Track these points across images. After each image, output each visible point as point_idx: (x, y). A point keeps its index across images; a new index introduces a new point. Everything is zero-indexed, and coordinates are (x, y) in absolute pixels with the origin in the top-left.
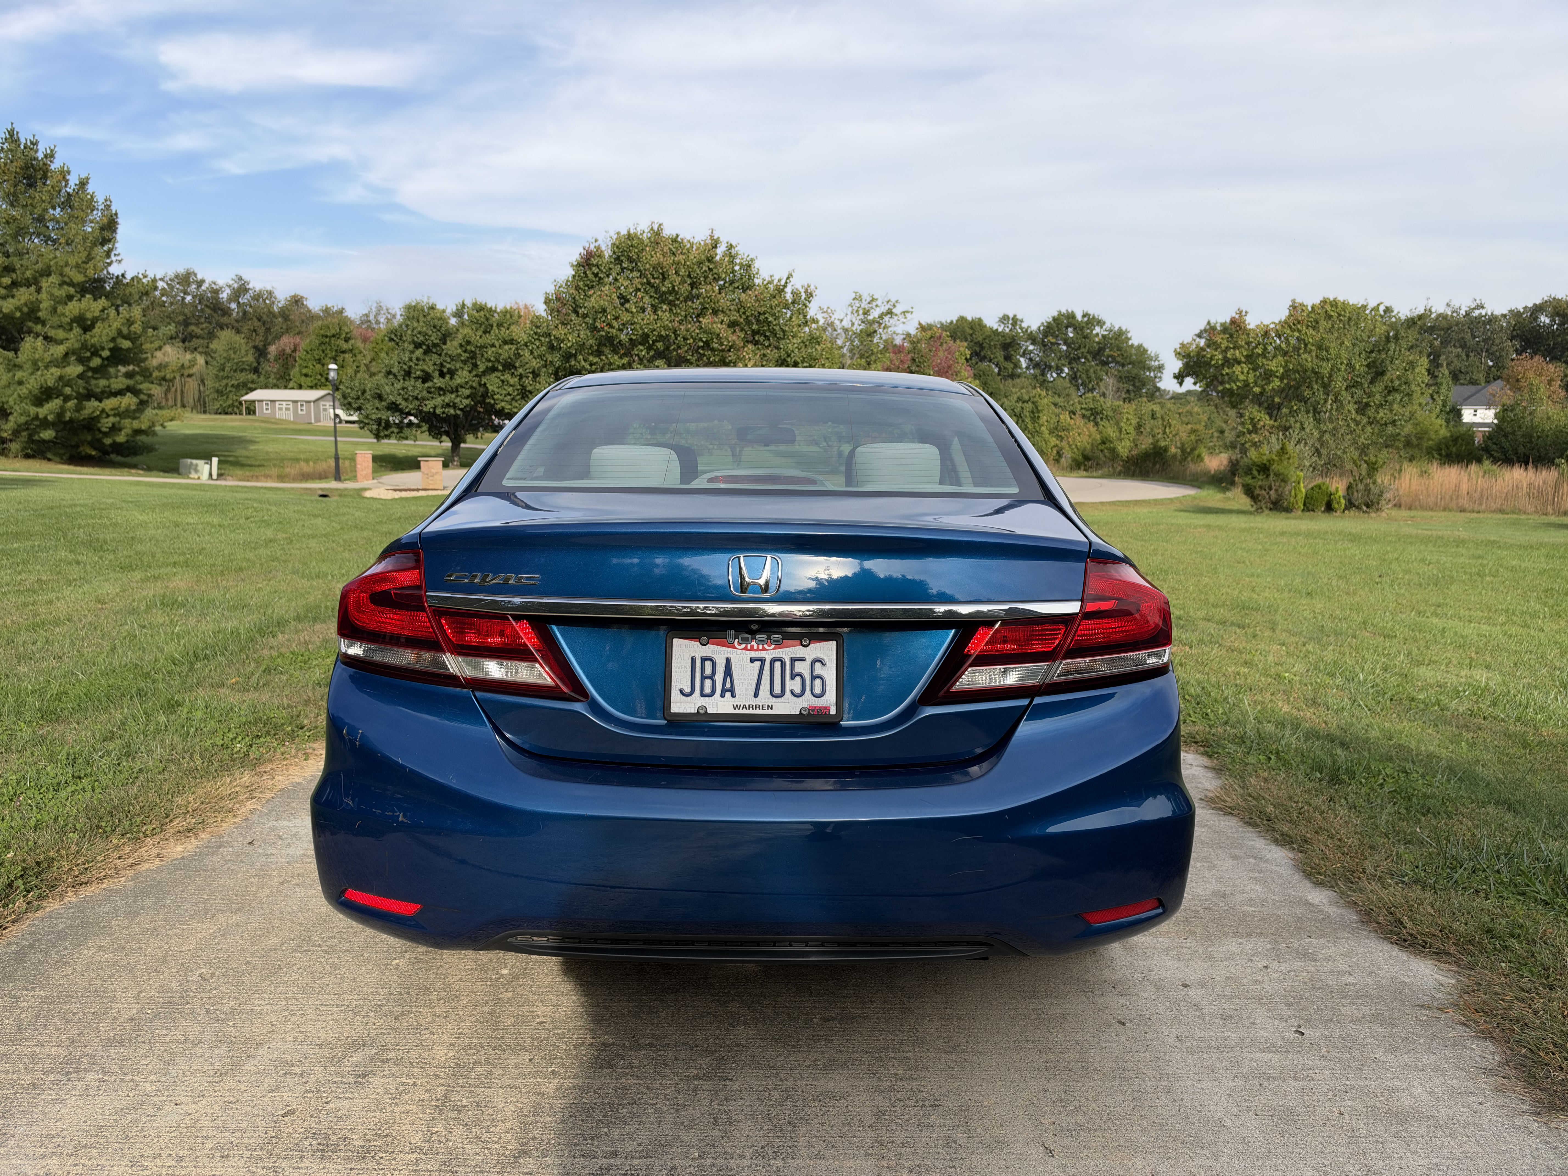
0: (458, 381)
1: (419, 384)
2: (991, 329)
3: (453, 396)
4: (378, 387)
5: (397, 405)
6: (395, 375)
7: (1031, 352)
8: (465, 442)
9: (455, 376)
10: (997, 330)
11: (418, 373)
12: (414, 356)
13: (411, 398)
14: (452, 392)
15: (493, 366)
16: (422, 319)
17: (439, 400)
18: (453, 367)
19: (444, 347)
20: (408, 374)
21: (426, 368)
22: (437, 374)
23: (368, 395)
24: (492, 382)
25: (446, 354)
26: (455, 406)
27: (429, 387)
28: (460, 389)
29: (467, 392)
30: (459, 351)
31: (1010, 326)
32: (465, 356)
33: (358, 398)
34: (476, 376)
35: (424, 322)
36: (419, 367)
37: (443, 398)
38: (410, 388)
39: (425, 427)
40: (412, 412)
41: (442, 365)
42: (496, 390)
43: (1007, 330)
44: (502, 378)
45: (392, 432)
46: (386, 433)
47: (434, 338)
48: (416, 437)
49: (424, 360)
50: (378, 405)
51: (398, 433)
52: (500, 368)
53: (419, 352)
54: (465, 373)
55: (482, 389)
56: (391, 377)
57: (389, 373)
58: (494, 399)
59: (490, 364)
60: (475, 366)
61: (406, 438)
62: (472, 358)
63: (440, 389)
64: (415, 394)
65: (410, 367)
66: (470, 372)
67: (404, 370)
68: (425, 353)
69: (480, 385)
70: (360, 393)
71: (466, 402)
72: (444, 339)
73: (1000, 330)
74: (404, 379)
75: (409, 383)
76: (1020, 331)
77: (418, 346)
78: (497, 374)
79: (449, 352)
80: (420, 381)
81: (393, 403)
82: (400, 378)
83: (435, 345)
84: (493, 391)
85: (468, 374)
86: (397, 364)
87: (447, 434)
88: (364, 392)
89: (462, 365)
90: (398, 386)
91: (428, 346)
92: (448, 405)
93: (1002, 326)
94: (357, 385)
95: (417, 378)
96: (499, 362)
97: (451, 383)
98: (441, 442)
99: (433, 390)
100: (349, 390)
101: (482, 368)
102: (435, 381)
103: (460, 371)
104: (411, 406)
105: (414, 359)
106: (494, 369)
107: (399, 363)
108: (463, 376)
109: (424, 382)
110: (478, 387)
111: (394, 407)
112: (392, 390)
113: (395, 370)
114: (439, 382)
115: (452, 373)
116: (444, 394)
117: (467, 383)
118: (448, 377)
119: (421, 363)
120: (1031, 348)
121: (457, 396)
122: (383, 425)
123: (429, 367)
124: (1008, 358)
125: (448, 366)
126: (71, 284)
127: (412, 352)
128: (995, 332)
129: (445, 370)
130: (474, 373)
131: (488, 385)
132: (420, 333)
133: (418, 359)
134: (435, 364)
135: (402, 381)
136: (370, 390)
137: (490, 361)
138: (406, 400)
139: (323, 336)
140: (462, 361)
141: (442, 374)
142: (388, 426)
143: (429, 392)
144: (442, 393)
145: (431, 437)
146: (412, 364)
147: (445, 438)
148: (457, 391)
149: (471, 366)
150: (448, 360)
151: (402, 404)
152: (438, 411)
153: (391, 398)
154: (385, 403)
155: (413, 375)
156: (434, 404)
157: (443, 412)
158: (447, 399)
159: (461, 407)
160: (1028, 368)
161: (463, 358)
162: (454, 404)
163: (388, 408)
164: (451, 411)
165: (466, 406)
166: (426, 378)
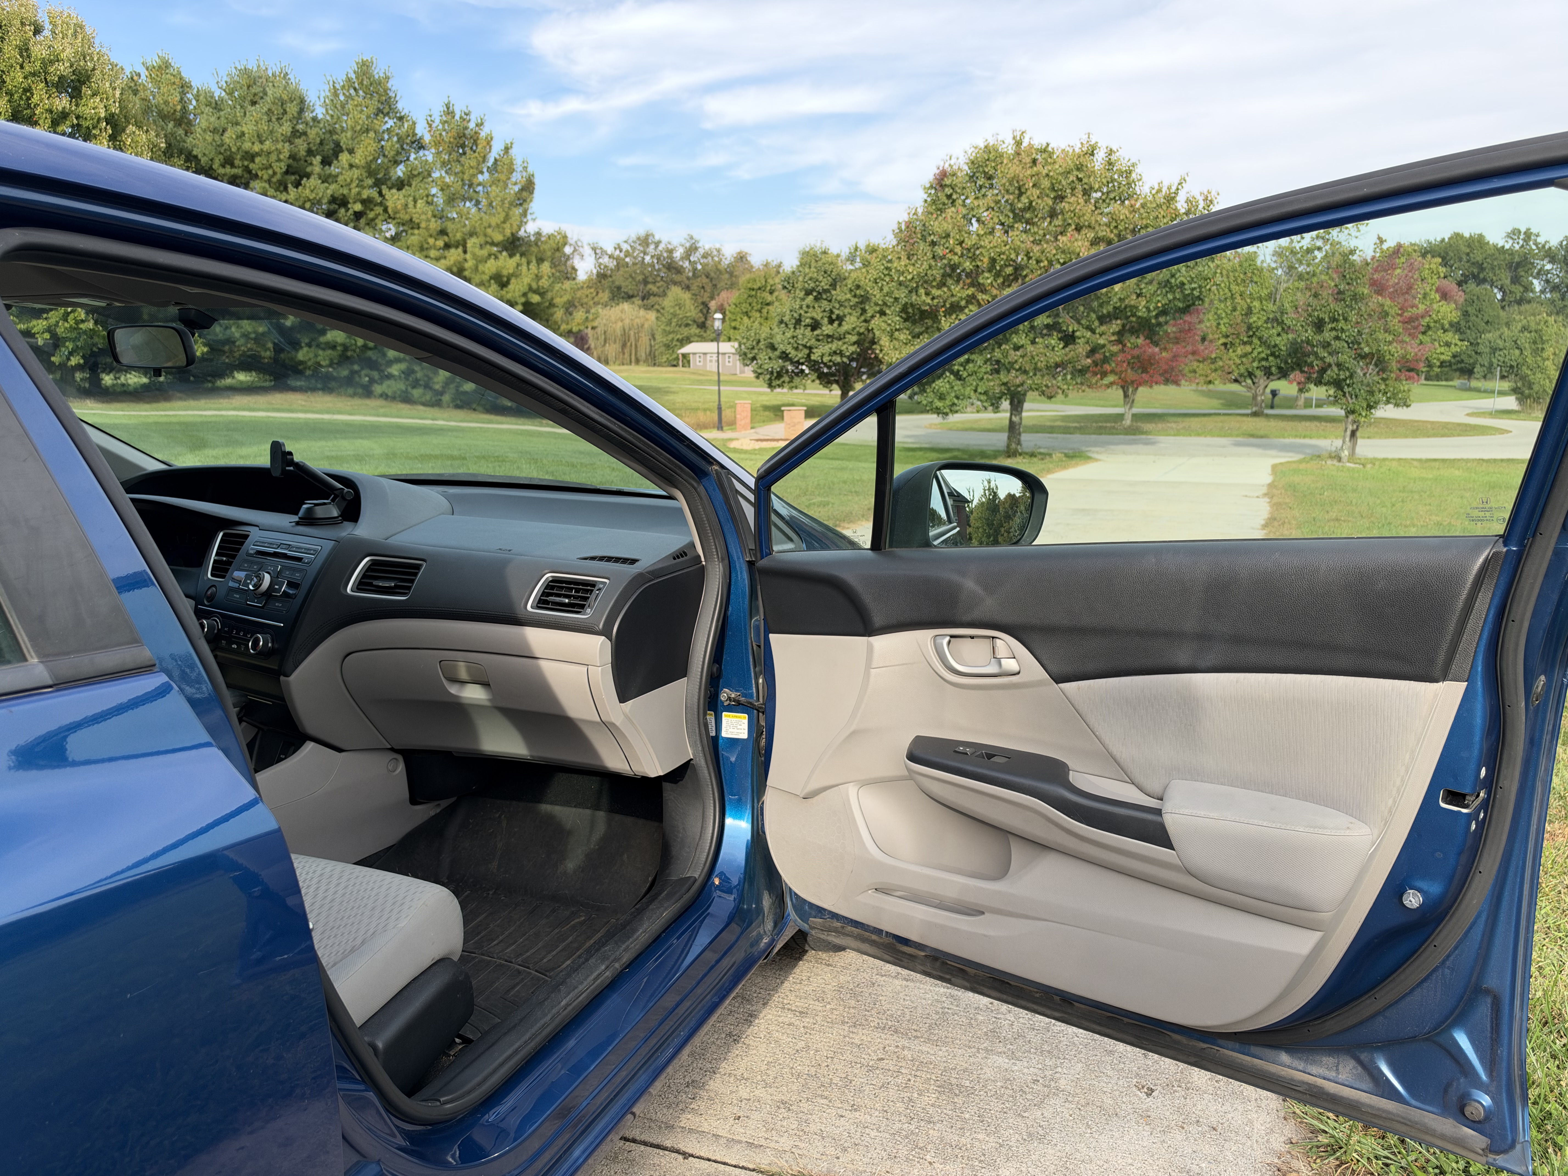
0: (845, 327)
1: (808, 332)
2: (1495, 246)
3: (840, 343)
4: (772, 336)
5: (787, 355)
6: (787, 325)
7: (1548, 272)
8: (853, 390)
9: (844, 323)
10: (1503, 247)
11: (808, 321)
12: (804, 303)
13: (800, 347)
14: (840, 339)
16: (814, 264)
17: (827, 348)
18: (841, 314)
19: (833, 292)
20: (798, 321)
21: (815, 315)
22: (826, 320)
23: (762, 345)
25: (836, 300)
26: (841, 354)
27: (818, 335)
28: (847, 336)
29: (854, 338)
30: (849, 296)
31: (1521, 242)
32: (854, 301)
33: (753, 348)
34: (865, 321)
35: (816, 267)
36: (809, 315)
37: (830, 345)
38: (800, 336)
39: (814, 376)
40: (801, 361)
41: (831, 311)
43: (1517, 247)
45: (784, 382)
46: (778, 382)
47: (825, 284)
48: (805, 386)
49: (814, 307)
50: (771, 355)
51: (789, 382)
53: (809, 299)
54: (853, 319)
55: (868, 335)
56: (783, 325)
57: (781, 322)
60: (864, 310)
61: (796, 388)
62: (861, 303)
63: (828, 336)
64: (804, 343)
65: (800, 315)
66: (858, 317)
67: (795, 319)
68: (816, 299)
69: (867, 330)
70: (754, 343)
71: (853, 349)
72: (834, 285)
73: (1507, 247)
74: (795, 328)
75: (800, 331)
76: (1534, 247)
77: (808, 293)
79: (839, 298)
80: (809, 328)
81: (783, 352)
82: (791, 326)
83: (826, 291)
85: (855, 319)
86: (788, 312)
87: (837, 382)
88: (759, 342)
89: (850, 311)
90: (789, 334)
91: (818, 292)
92: (835, 353)
93: (1511, 242)
94: (753, 334)
95: (806, 326)
97: (838, 330)
98: (831, 391)
99: (821, 338)
100: (745, 340)
101: (870, 312)
102: (824, 328)
103: (848, 317)
104: (800, 355)
105: (804, 307)
107: (791, 311)
108: (852, 321)
109: (813, 329)
110: (865, 332)
111: (785, 356)
112: (782, 338)
113: (786, 319)
114: (827, 329)
115: (840, 319)
116: (832, 342)
117: (854, 329)
118: (836, 324)
119: (811, 310)
120: (1548, 267)
121: (844, 343)
122: (775, 374)
123: (817, 314)
124: (1515, 280)
125: (837, 312)
126: (493, 244)
127: (803, 299)
128: (1502, 250)
129: (834, 317)
130: (862, 318)
132: (811, 279)
133: (808, 307)
134: (824, 311)
135: (792, 330)
136: (765, 340)
137: (876, 304)
138: (796, 349)
139: (750, 289)
140: (851, 306)
141: (831, 322)
142: (779, 375)
143: (818, 340)
144: (829, 340)
145: (821, 386)
146: (802, 312)
147: (835, 386)
148: (845, 338)
149: (860, 312)
150: (837, 306)
151: (793, 353)
152: (826, 359)
153: (781, 347)
154: (777, 353)
155: (803, 324)
156: (821, 352)
157: (830, 361)
158: (834, 346)
159: (848, 354)
160: (1543, 292)
161: (851, 304)
162: (841, 351)
163: (780, 357)
164: (838, 359)
165: (852, 353)
166: (815, 325)
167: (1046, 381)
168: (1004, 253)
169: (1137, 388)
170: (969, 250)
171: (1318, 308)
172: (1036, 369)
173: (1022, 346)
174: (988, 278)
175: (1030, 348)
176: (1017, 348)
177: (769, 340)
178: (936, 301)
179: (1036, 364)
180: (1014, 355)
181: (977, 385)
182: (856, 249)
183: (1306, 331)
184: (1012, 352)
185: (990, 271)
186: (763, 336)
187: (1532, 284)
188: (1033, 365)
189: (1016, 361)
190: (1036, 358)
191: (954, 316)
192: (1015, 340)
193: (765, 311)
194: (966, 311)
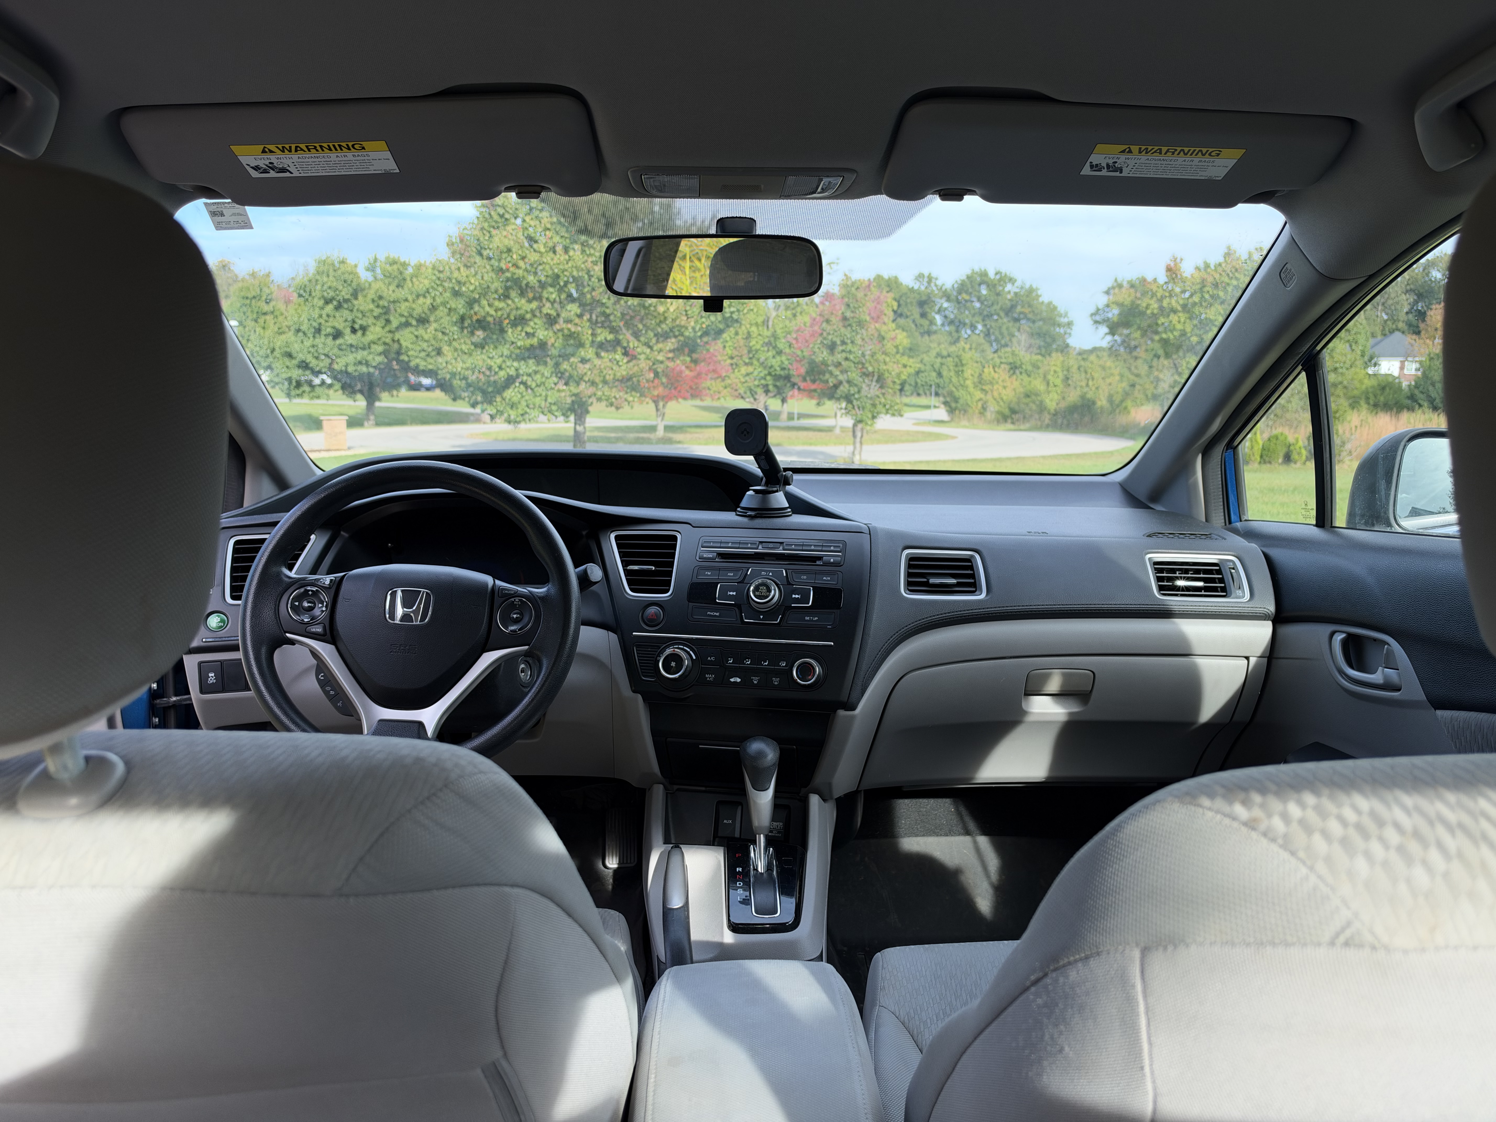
0: (370, 337)
1: (329, 341)
2: (907, 287)
3: (365, 353)
4: (287, 345)
5: (307, 364)
6: (304, 333)
7: (946, 309)
8: (379, 400)
9: (368, 333)
10: (912, 288)
11: (329, 330)
12: (324, 313)
13: (321, 356)
14: (364, 349)
15: (407, 321)
16: (331, 273)
17: (351, 358)
18: (365, 324)
19: (355, 302)
21: (337, 325)
22: (348, 330)
23: (277, 353)
24: (406, 337)
25: (358, 310)
26: (367, 364)
27: (340, 345)
28: (372, 346)
29: (380, 348)
30: (371, 306)
31: (926, 284)
32: (377, 311)
33: (267, 356)
34: (390, 332)
35: (334, 276)
36: (329, 324)
37: (354, 355)
38: (321, 346)
39: (338, 386)
40: (324, 370)
41: (354, 322)
42: (410, 346)
43: (923, 288)
44: (416, 333)
45: (304, 392)
46: (298, 392)
47: (346, 293)
48: (328, 395)
49: (334, 317)
50: (288, 363)
51: (310, 392)
52: (414, 323)
53: (330, 308)
54: (378, 329)
55: (396, 346)
56: (301, 334)
57: (298, 331)
58: (408, 356)
59: (403, 320)
60: (388, 321)
61: (318, 397)
62: (385, 313)
63: (351, 346)
64: (326, 352)
65: (320, 324)
66: (383, 328)
67: (314, 328)
68: (336, 309)
69: (393, 341)
70: (269, 351)
71: (380, 359)
72: (355, 295)
73: (916, 287)
74: (314, 337)
75: (320, 341)
77: (328, 302)
78: (410, 329)
79: (361, 308)
80: (331, 338)
81: (303, 362)
82: (311, 336)
83: (346, 301)
84: (407, 347)
85: (380, 330)
86: (306, 321)
87: (361, 392)
89: (374, 321)
90: (308, 343)
91: (339, 302)
92: (360, 363)
93: (918, 284)
94: (266, 342)
95: (326, 335)
96: (412, 317)
97: (363, 340)
99: (344, 347)
100: (258, 349)
101: (395, 323)
102: (347, 337)
103: (372, 327)
104: (322, 365)
105: (324, 316)
106: (407, 324)
107: (309, 320)
108: (376, 331)
109: (335, 339)
110: (391, 343)
111: (304, 366)
112: (301, 348)
113: (304, 328)
114: (350, 338)
115: (364, 329)
116: (356, 351)
117: (379, 339)
118: (360, 333)
119: (331, 319)
120: (946, 305)
121: (370, 353)
122: (294, 384)
123: (339, 324)
124: (924, 315)
125: (360, 322)
127: (322, 308)
129: (357, 326)
130: (387, 329)
131: (402, 342)
132: (330, 288)
133: (328, 316)
134: (346, 321)
135: (312, 339)
136: (280, 348)
137: (402, 315)
138: (317, 358)
140: (375, 317)
141: (354, 331)
142: (299, 385)
143: (341, 349)
144: (353, 350)
145: (345, 396)
146: (322, 321)
147: (359, 396)
148: (369, 348)
149: (383, 322)
150: (360, 315)
151: (313, 363)
152: (350, 369)
153: (301, 357)
154: (295, 362)
155: (323, 333)
156: (346, 361)
157: (356, 371)
158: (360, 355)
159: (374, 364)
160: (943, 325)
161: (375, 314)
162: (367, 361)
163: (299, 367)
164: (364, 369)
165: (380, 363)
166: (337, 335)
167: (614, 393)
168: (566, 270)
169: (667, 403)
170: (531, 265)
171: (831, 332)
172: (605, 382)
173: (589, 360)
174: (552, 293)
175: (597, 362)
176: (584, 361)
177: (286, 349)
178: (500, 313)
179: (604, 377)
180: (583, 368)
181: (546, 396)
182: (376, 260)
183: (822, 353)
184: (580, 365)
185: (552, 286)
186: (278, 344)
187: (935, 318)
188: (602, 378)
189: (585, 374)
190: (605, 372)
191: (519, 328)
192: (583, 353)
193: (261, 320)
194: (532, 323)
